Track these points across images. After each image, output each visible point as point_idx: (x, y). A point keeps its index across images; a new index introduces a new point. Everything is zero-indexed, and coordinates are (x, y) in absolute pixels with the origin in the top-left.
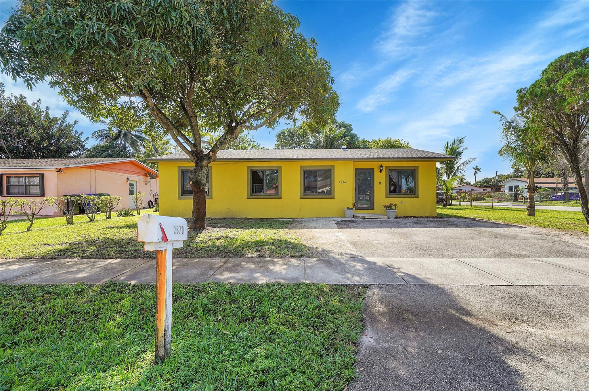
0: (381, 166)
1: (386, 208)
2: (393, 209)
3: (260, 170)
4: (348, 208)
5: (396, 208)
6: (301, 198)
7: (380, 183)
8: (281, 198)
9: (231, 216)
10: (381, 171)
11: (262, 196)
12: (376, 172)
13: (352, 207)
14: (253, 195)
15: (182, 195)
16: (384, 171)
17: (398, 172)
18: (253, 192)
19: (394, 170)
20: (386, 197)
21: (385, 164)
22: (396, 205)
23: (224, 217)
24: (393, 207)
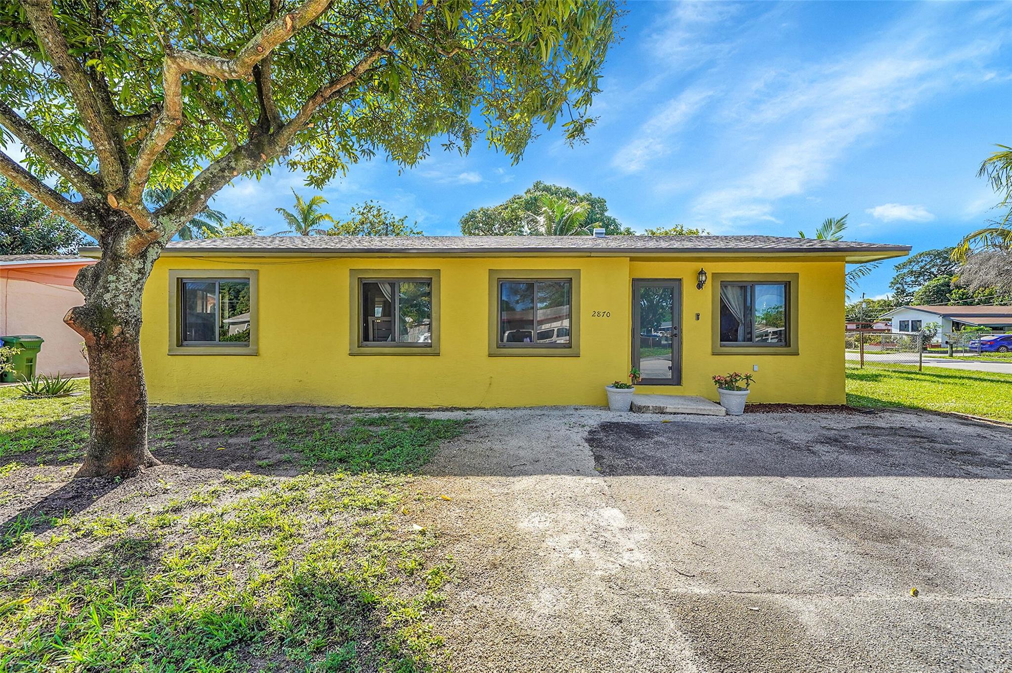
0: (702, 273)
1: (721, 384)
2: (739, 389)
3: (384, 281)
4: (617, 385)
5: (748, 384)
6: (490, 355)
7: (698, 316)
8: (438, 355)
9: (307, 402)
10: (700, 286)
11: (386, 350)
12: (688, 288)
13: (626, 379)
14: (367, 346)
15: (180, 345)
16: (708, 285)
17: (741, 287)
18: (366, 338)
19: (732, 284)
20: (714, 354)
21: (711, 268)
22: (748, 378)
23: (289, 402)
24: (741, 384)
